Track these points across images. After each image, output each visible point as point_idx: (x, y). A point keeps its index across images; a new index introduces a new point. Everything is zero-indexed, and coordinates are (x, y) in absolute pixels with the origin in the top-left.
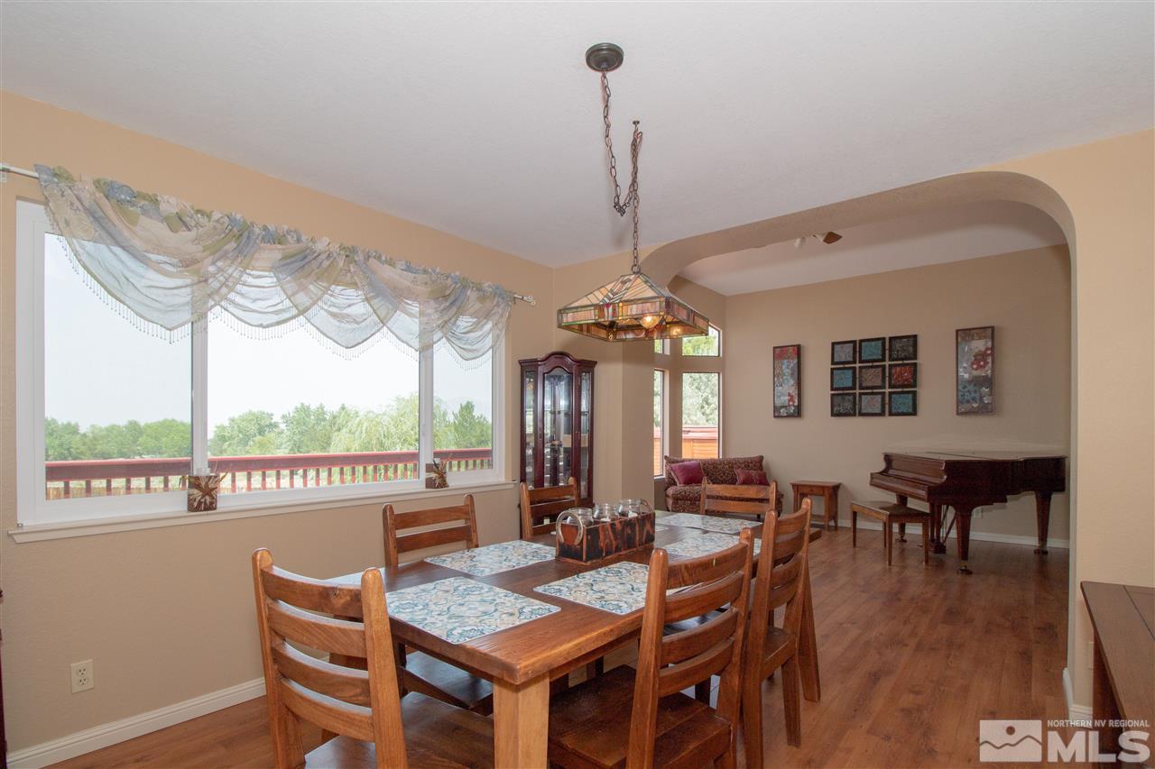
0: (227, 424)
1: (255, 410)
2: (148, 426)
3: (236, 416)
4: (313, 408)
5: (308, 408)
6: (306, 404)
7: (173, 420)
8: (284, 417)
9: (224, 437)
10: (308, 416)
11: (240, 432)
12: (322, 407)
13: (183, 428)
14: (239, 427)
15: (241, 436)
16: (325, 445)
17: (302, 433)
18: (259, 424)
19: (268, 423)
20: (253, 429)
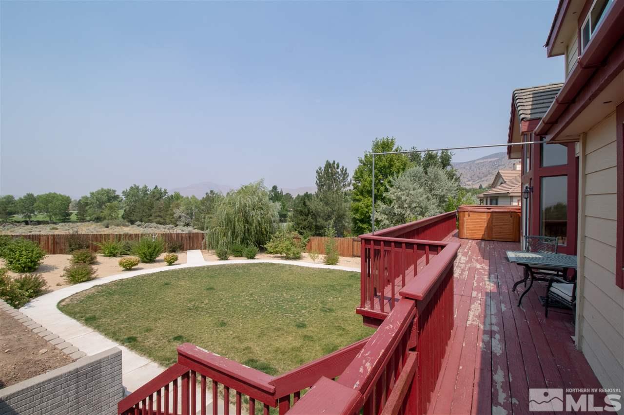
0: (89, 195)
1: (106, 188)
2: (39, 197)
3: (94, 192)
4: (141, 187)
5: (138, 187)
6: (137, 185)
7: (55, 193)
8: (123, 192)
9: (87, 203)
10: (138, 191)
11: (97, 200)
12: (146, 187)
13: (61, 198)
14: (97, 197)
15: (98, 203)
16: (150, 208)
17: (135, 201)
18: (108, 196)
19: (113, 196)
20: (105, 198)
